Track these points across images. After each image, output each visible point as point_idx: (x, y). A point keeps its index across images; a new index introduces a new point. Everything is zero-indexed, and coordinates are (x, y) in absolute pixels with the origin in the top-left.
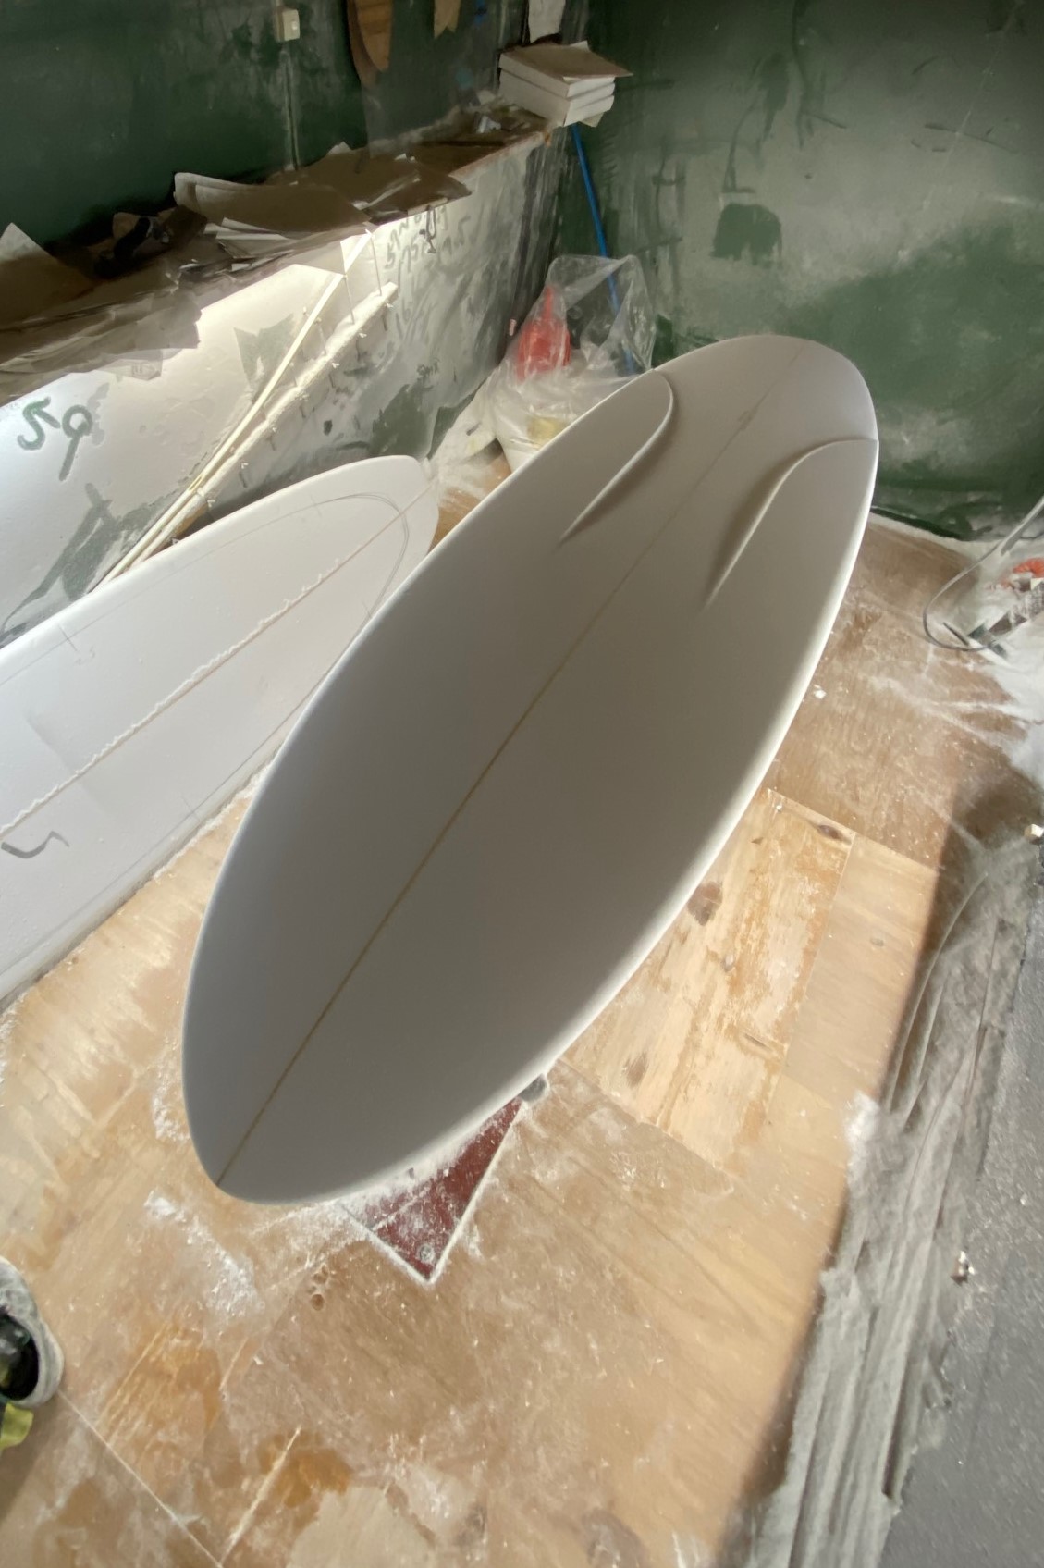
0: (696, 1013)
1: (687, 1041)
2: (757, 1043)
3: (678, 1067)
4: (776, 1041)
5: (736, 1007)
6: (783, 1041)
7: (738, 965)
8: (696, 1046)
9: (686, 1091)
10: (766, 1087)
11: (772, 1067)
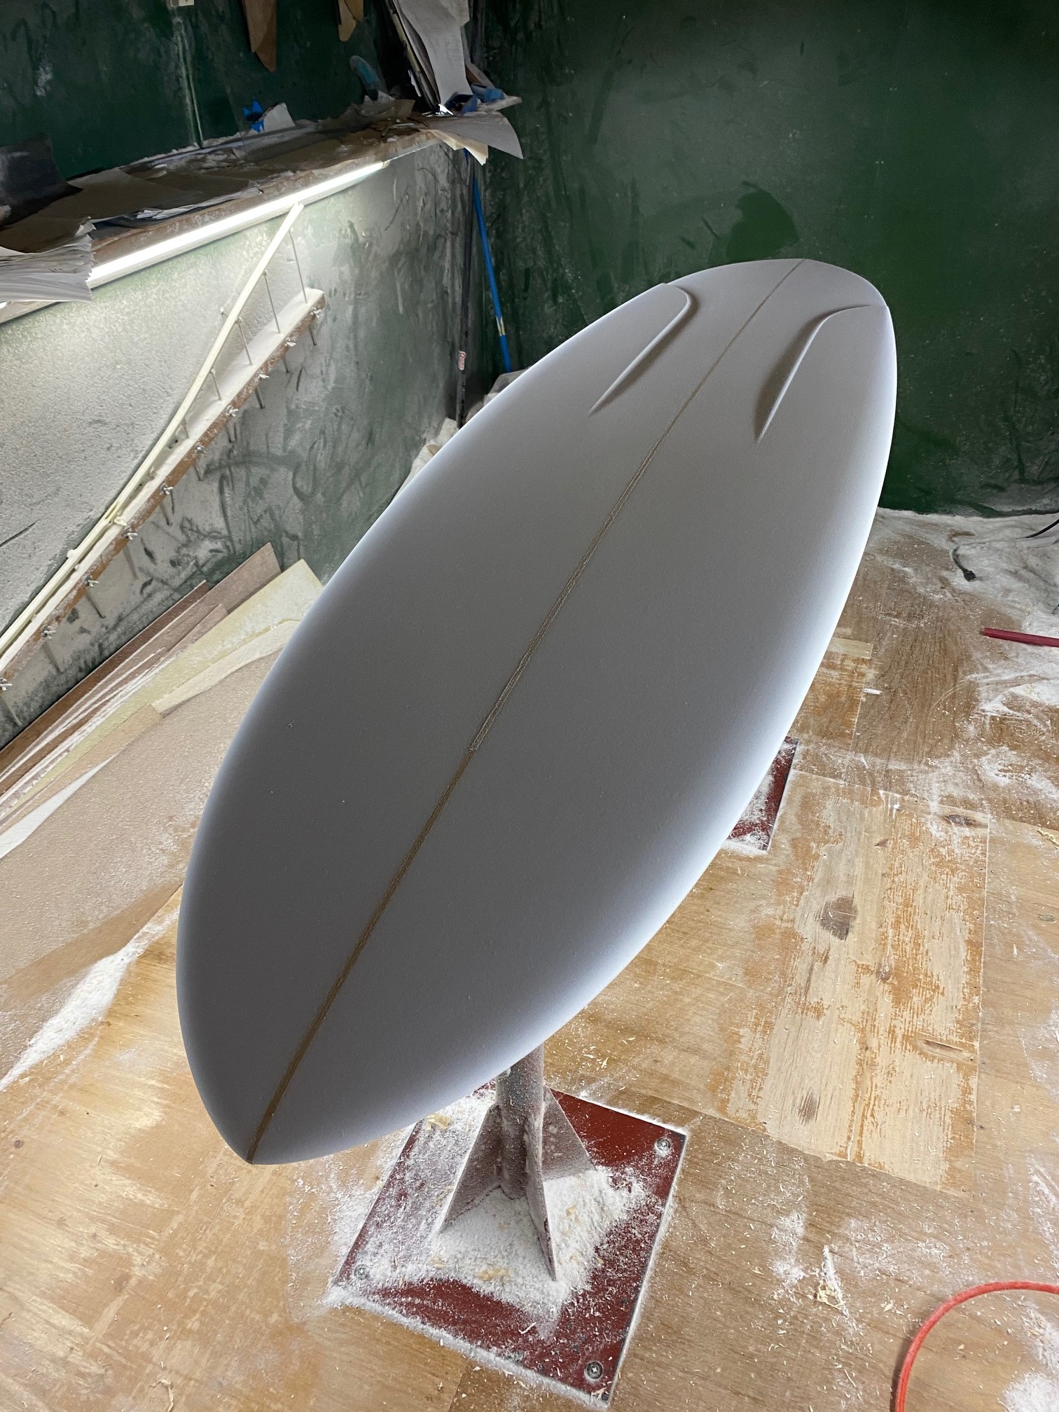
0: (863, 1030)
1: (861, 1065)
2: (942, 1046)
3: (856, 1090)
4: (964, 1041)
5: (907, 1014)
6: (971, 1039)
7: (897, 972)
8: (872, 1065)
9: (872, 1115)
10: (967, 1091)
11: (966, 1070)
